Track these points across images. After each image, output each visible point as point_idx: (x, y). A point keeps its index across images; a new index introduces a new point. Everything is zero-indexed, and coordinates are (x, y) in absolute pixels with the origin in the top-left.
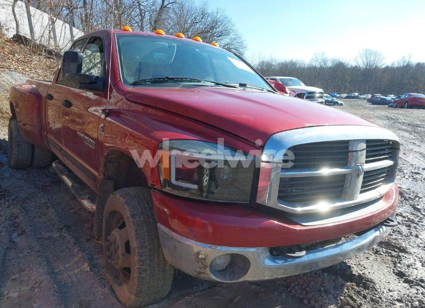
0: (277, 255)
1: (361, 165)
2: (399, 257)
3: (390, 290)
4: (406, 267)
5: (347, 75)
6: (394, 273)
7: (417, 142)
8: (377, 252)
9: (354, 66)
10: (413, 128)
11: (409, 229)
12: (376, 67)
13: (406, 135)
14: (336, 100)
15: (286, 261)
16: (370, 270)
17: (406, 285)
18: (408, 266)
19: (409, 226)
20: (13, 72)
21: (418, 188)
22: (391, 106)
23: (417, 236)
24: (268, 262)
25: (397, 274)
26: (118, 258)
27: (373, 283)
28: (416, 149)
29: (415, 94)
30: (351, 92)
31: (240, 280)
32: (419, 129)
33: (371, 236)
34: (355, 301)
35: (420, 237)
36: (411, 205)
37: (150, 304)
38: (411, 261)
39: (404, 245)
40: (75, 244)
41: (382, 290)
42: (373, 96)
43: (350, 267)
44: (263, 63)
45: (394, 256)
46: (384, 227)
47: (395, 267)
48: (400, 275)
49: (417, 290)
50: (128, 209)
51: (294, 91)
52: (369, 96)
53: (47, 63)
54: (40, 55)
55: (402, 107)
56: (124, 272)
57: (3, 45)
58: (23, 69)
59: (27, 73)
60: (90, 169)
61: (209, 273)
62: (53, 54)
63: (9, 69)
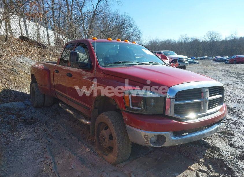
0: (176, 135)
1: (207, 98)
2: (230, 138)
3: (227, 151)
4: (234, 142)
5: (200, 46)
6: (228, 144)
7: (240, 83)
8: (220, 137)
9: (204, 41)
10: (238, 75)
11: (235, 126)
12: (216, 41)
13: (234, 79)
14: (195, 61)
15: (180, 137)
16: (217, 144)
17: (234, 149)
18: (235, 141)
19: (235, 124)
20: (23, 57)
21: (240, 106)
22: (226, 63)
23: (239, 129)
24: (173, 138)
25: (230, 145)
26: (106, 142)
27: (219, 148)
28: (239, 87)
29: (239, 56)
30: (203, 55)
31: (163, 146)
32: (241, 75)
33: (216, 127)
34: (211, 155)
35: (241, 129)
36: (236, 115)
37: (122, 162)
38: (236, 139)
39: (233, 132)
40: (79, 141)
41: (223, 151)
42: (216, 58)
43: (208, 143)
44: (151, 42)
45: (228, 138)
46: (221, 123)
47: (229, 142)
48: (231, 145)
49: (239, 150)
50: (110, 120)
51: (171, 59)
52: (214, 57)
53: (39, 51)
54: (34, 46)
55: (233, 63)
56: (108, 149)
57: (15, 42)
58: (28, 55)
59: (30, 57)
60: (86, 105)
61: (150, 143)
62: (41, 45)
63: (21, 55)
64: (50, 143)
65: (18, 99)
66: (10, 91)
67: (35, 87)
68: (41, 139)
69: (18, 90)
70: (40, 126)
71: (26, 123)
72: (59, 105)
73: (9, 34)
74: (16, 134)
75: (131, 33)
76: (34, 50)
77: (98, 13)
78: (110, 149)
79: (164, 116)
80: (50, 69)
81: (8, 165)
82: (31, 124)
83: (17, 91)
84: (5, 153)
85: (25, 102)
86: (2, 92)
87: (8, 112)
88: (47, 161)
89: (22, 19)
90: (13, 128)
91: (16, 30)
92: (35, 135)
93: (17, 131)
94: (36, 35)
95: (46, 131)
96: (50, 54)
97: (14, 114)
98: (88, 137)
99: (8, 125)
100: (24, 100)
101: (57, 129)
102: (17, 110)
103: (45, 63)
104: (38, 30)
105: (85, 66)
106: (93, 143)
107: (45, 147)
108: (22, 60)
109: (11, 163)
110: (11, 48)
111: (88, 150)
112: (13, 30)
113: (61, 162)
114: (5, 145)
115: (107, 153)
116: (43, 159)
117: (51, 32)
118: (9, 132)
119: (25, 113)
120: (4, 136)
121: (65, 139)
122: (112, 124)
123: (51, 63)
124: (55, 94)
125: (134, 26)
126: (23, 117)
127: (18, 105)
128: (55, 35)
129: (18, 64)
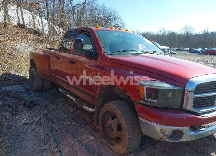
5: (176, 39)
9: (179, 34)
12: (191, 34)
14: (172, 52)
20: (21, 43)
26: (114, 133)
30: (179, 47)
40: (81, 127)
42: (190, 49)
50: (119, 111)
52: (188, 49)
53: (35, 38)
54: (30, 33)
55: (207, 55)
56: (115, 139)
57: (13, 29)
58: (25, 41)
59: (27, 43)
60: (90, 92)
61: (166, 138)
62: (36, 33)
63: (19, 41)
64: (52, 129)
65: (17, 83)
66: (10, 75)
67: (34, 72)
68: (43, 124)
69: (18, 74)
70: (40, 110)
71: (27, 107)
72: (59, 90)
73: (7, 21)
74: (17, 117)
75: (115, 25)
76: (31, 36)
77: (87, 6)
78: (118, 140)
79: (181, 110)
80: (50, 55)
81: (12, 152)
82: (31, 108)
83: (16, 75)
84: (8, 138)
85: (25, 85)
86: (2, 76)
87: (9, 95)
88: (52, 149)
89: (19, 8)
90: (14, 111)
91: (13, 18)
92: (37, 119)
93: (19, 114)
94: (32, 23)
95: (47, 115)
96: (45, 41)
97: (14, 97)
98: (89, 124)
99: (9, 108)
100: (23, 84)
101: (57, 113)
102: (17, 94)
103: (45, 49)
104: (34, 19)
105: (91, 54)
106: (95, 130)
107: (48, 133)
108: (20, 46)
109: (15, 149)
110: (10, 35)
111: (92, 137)
112: (11, 17)
113: (66, 151)
114: (8, 129)
115: (113, 143)
116: (47, 146)
117: (45, 22)
118: (10, 115)
119: (24, 97)
120: (6, 119)
121: (67, 124)
122: (122, 115)
123: (51, 49)
124: (55, 80)
125: (119, 19)
126: (24, 101)
127: (17, 88)
128: (49, 24)
129: (16, 50)
